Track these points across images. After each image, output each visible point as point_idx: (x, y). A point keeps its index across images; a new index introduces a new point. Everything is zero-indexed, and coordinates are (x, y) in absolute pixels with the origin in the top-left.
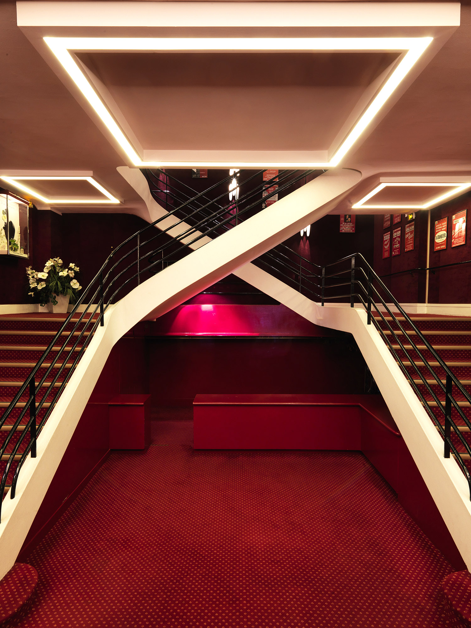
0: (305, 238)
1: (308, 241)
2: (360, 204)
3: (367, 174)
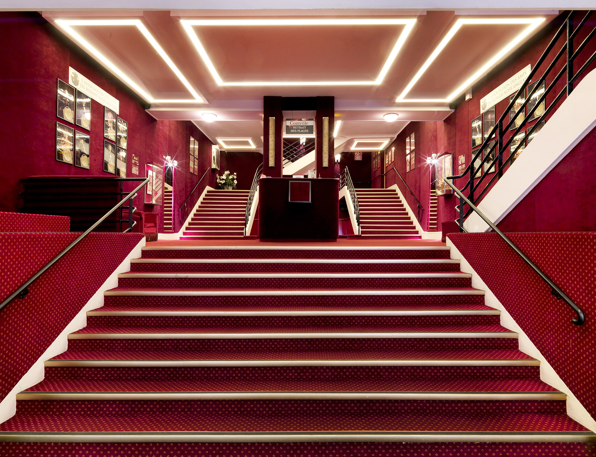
0: (336, 164)
1: (338, 165)
2: (353, 148)
3: (348, 138)
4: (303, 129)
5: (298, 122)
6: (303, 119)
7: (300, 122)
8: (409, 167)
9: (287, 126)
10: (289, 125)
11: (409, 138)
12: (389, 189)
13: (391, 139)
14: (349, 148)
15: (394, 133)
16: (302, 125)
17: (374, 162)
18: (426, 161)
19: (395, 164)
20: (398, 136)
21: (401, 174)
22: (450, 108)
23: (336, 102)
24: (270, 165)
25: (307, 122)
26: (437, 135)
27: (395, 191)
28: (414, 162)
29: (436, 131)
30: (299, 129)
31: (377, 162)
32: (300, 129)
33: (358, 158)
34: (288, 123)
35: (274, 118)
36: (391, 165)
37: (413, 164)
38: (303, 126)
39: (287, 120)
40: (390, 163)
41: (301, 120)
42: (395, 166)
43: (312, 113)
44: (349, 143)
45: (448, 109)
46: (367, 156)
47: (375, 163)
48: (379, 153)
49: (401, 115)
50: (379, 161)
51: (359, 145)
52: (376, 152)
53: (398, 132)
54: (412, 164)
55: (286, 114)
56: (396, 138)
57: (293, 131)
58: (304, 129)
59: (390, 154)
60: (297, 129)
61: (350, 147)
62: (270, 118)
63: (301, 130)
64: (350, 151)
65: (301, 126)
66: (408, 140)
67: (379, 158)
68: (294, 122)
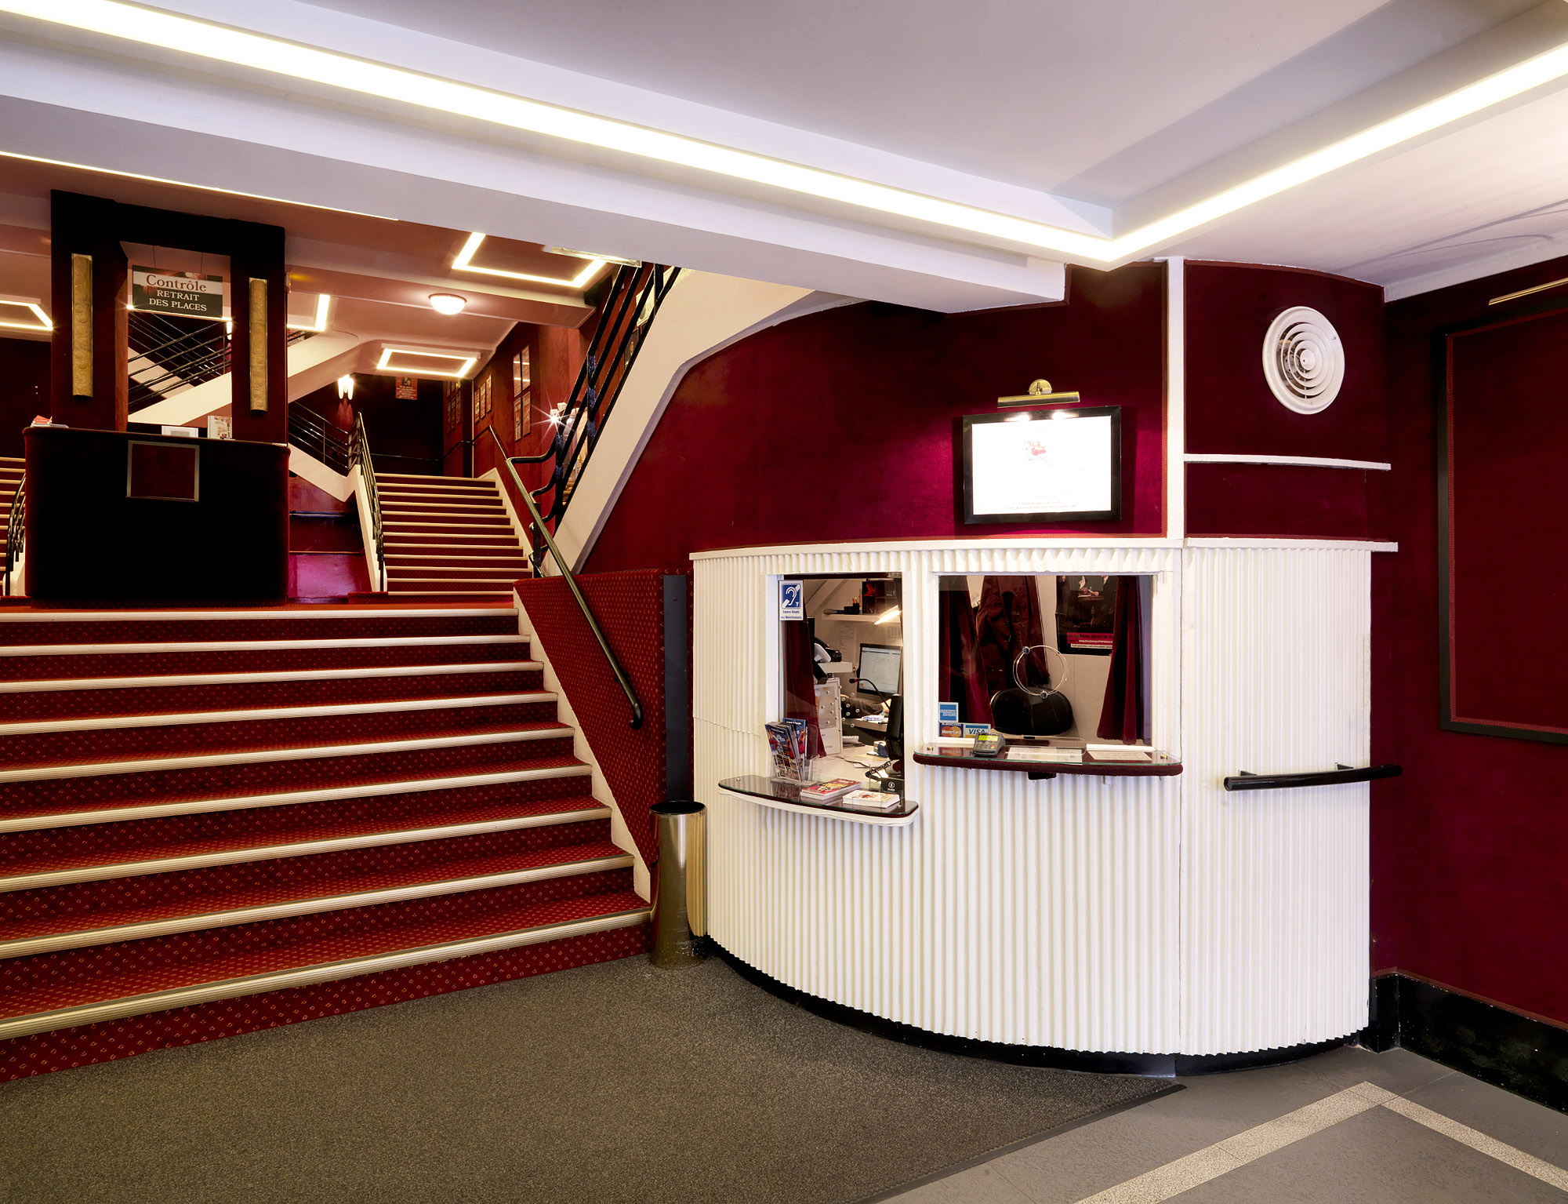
0: (345, 402)
1: (350, 405)
2: (383, 365)
3: (363, 339)
4: (189, 302)
5: (173, 279)
6: (187, 274)
7: (180, 280)
8: (519, 427)
9: (137, 288)
10: (144, 284)
11: (518, 357)
12: (480, 479)
13: (483, 354)
14: (373, 366)
15: (491, 341)
16: (185, 289)
17: (449, 409)
18: (548, 418)
19: (492, 418)
20: (498, 348)
21: (505, 445)
22: (586, 303)
23: (292, 243)
24: (76, 392)
25: (201, 283)
26: (568, 358)
27: (493, 484)
28: (528, 418)
29: (566, 349)
30: (176, 300)
31: (455, 407)
32: (179, 300)
33: (406, 393)
34: (139, 278)
35: (90, 258)
36: (485, 419)
37: (527, 422)
38: (189, 293)
39: (136, 268)
40: (483, 413)
41: (182, 275)
42: (493, 423)
43: (219, 262)
44: (370, 351)
45: (581, 304)
46: (431, 390)
47: (451, 410)
48: (458, 385)
49: (473, 302)
50: (459, 406)
51: (396, 359)
52: (452, 382)
53: (497, 339)
54: (525, 422)
55: (135, 251)
56: (494, 352)
57: (157, 302)
58: (193, 301)
59: (483, 392)
60: (170, 300)
61: (374, 363)
62: (75, 255)
63: (183, 302)
64: (375, 374)
65: (184, 293)
66: (516, 362)
67: (458, 399)
68: (159, 277)
